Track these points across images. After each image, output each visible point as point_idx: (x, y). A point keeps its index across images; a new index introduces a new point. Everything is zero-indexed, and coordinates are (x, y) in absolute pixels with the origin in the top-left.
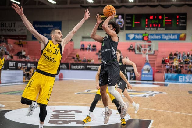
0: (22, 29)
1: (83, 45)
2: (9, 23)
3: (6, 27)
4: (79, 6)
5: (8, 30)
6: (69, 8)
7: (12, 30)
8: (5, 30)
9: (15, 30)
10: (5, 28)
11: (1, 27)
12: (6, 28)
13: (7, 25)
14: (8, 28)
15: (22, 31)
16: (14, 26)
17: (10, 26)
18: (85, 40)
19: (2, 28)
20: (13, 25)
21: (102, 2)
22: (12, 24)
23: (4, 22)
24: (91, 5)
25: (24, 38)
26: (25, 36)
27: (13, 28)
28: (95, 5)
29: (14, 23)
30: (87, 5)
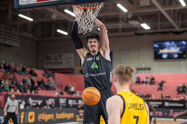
0: (69, 62)
1: (138, 78)
2: (55, 56)
3: (51, 60)
4: (132, 33)
5: (54, 63)
6: (121, 36)
7: (58, 63)
8: (50, 63)
9: (61, 63)
10: (50, 61)
11: (46, 60)
13: (53, 58)
14: (54, 61)
15: (69, 64)
16: (60, 59)
17: (56, 58)
19: (48, 61)
20: (59, 57)
21: (159, 28)
22: (57, 56)
23: (50, 55)
24: (147, 32)
25: (71, 71)
26: (72, 69)
27: (58, 60)
28: (151, 31)
29: (60, 56)
30: (142, 32)
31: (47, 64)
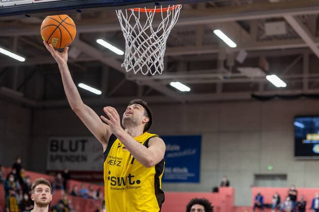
1: (260, 198)
2: (71, 143)
3: (63, 150)
4: (247, 95)
5: (69, 159)
6: (221, 102)
7: (77, 159)
8: (60, 158)
9: (85, 159)
10: (59, 153)
11: (52, 150)
12: (63, 154)
13: (66, 146)
14: (69, 153)
16: (83, 149)
17: (73, 147)
18: (261, 182)
19: (54, 154)
20: (80, 144)
21: (306, 85)
22: (77, 143)
23: (59, 139)
24: (279, 93)
27: (79, 152)
28: (288, 92)
29: (84, 142)
30: (267, 93)
31: (53, 159)
